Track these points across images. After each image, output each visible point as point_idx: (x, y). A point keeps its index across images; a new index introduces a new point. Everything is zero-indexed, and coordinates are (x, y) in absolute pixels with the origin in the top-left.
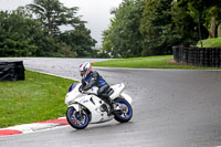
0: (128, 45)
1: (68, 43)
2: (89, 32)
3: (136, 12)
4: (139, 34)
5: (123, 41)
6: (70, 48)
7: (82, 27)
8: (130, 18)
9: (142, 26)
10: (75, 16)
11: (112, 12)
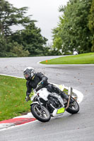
0: (77, 42)
1: (19, 43)
2: (40, 31)
3: (83, 9)
4: (88, 30)
6: (22, 47)
7: (32, 26)
8: (78, 15)
9: (90, 22)
10: (25, 15)
11: (61, 10)
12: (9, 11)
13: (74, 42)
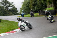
0: (27, 11)
3: (28, 3)
4: (29, 8)
6: (12, 13)
8: (27, 4)
11: (22, 3)
12: (8, 3)
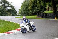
1: (9, 12)
2: (15, 9)
3: (27, 4)
5: (24, 11)
6: (10, 13)
7: (13, 8)
9: (29, 8)
10: (12, 5)
12: (7, 3)
13: (24, 13)
